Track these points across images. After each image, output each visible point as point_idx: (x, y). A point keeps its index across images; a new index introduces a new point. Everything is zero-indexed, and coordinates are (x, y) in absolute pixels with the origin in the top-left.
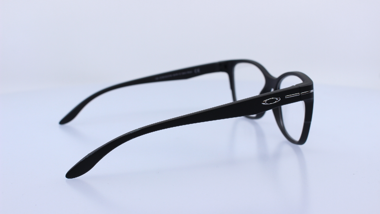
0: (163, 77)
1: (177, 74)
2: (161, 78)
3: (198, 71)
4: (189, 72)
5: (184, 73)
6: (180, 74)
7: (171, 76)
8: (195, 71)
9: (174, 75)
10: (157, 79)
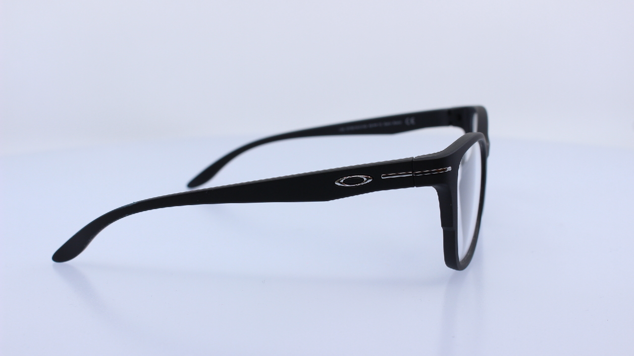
0: (352, 128)
1: (375, 125)
2: (348, 128)
3: (412, 121)
4: (396, 123)
5: (387, 124)
6: (380, 125)
7: (365, 127)
8: (407, 122)
9: (371, 126)
10: (342, 129)
